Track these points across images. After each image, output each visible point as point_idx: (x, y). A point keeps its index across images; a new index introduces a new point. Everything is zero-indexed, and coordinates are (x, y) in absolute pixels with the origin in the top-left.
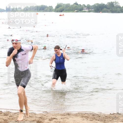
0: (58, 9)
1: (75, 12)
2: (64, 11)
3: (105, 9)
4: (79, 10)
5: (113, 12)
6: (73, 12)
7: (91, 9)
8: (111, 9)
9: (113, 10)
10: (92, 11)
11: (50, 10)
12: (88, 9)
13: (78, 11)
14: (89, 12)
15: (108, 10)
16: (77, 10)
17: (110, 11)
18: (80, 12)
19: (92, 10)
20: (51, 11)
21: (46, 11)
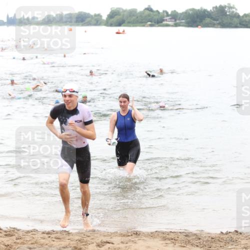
0: (112, 20)
1: (147, 26)
2: (124, 24)
3: (208, 20)
4: (155, 22)
5: (224, 25)
6: (144, 26)
7: (179, 20)
8: (220, 21)
9: (225, 21)
10: (182, 24)
11: (97, 22)
12: (174, 20)
13: (153, 23)
14: (176, 25)
15: (215, 22)
16: (151, 22)
17: (219, 24)
18: (157, 25)
19: (182, 22)
20: (98, 24)
21: (89, 24)
